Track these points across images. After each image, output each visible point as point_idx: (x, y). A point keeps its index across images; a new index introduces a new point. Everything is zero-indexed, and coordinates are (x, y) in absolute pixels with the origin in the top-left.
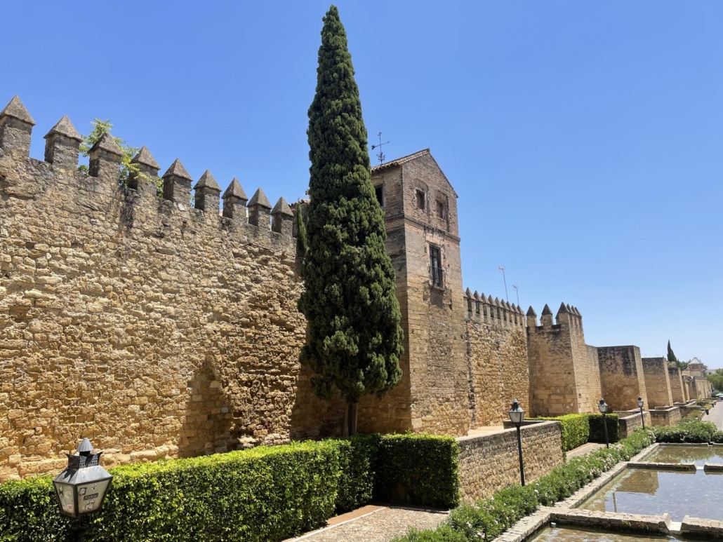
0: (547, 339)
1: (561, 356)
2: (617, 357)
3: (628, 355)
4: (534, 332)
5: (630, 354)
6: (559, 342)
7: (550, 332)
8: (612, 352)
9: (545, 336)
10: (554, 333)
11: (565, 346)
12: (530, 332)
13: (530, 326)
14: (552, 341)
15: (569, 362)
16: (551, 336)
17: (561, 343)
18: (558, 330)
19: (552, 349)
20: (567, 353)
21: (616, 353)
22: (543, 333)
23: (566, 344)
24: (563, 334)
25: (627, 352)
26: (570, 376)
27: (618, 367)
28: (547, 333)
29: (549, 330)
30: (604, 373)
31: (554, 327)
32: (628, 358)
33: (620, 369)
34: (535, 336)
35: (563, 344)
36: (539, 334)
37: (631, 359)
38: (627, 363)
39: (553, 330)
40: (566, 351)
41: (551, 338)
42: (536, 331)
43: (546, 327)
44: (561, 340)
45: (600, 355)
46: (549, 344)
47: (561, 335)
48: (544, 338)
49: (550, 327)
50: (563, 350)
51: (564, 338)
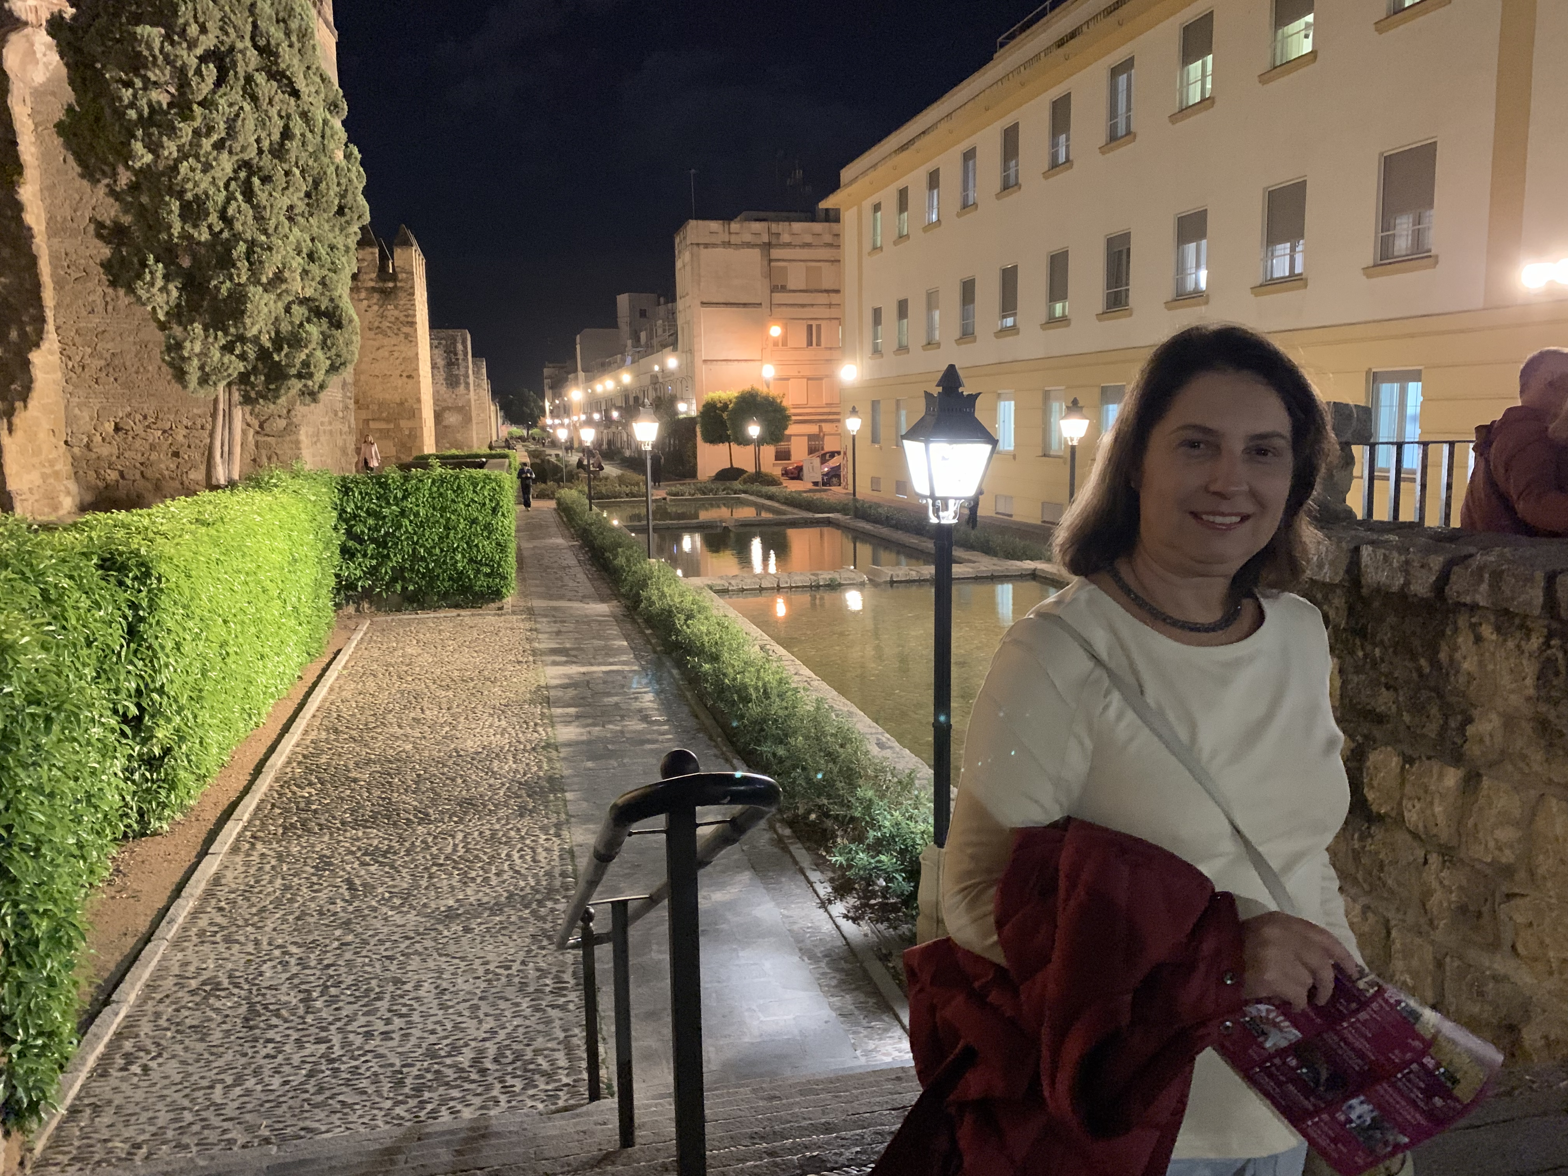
0: (365, 302)
1: (394, 340)
2: (435, 351)
3: (455, 348)
6: (391, 311)
7: (373, 288)
9: (363, 295)
10: (383, 292)
11: (402, 319)
14: (376, 308)
15: (410, 354)
16: (376, 295)
18: (391, 285)
19: (376, 324)
20: (407, 336)
21: (435, 342)
23: (407, 316)
24: (402, 294)
25: (455, 341)
26: (410, 381)
27: (436, 372)
28: (367, 289)
29: (372, 284)
31: (382, 277)
32: (456, 354)
33: (439, 376)
35: (401, 316)
37: (461, 357)
38: (453, 364)
39: (381, 284)
40: (406, 329)
41: (375, 301)
43: (367, 277)
44: (396, 308)
46: (369, 315)
47: (396, 297)
48: (362, 300)
49: (374, 275)
50: (399, 329)
51: (402, 303)
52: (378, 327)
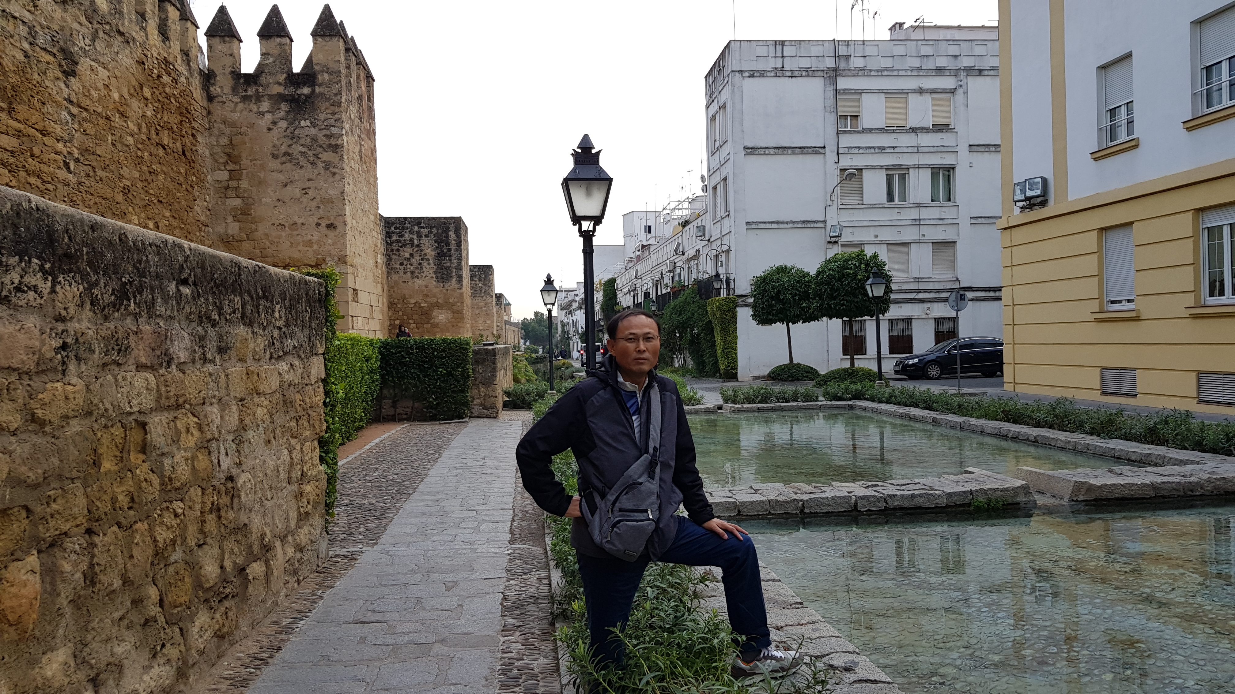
0: (269, 117)
1: (309, 171)
2: (424, 240)
3: (447, 237)
4: (227, 90)
5: (452, 235)
6: (307, 129)
7: (281, 98)
8: (416, 228)
9: (265, 106)
10: (294, 101)
11: (322, 140)
12: (215, 90)
13: (218, 71)
14: (283, 124)
15: (335, 193)
16: (284, 106)
17: (313, 131)
18: (306, 90)
19: (283, 149)
20: (328, 166)
21: (425, 231)
22: (259, 98)
23: (329, 137)
24: (323, 105)
25: (447, 230)
26: (331, 233)
27: (425, 264)
28: (271, 97)
29: (280, 89)
30: (395, 277)
31: (294, 80)
32: (448, 244)
33: (429, 269)
34: (229, 105)
35: (320, 136)
36: (245, 99)
37: (453, 247)
38: (445, 255)
39: (292, 89)
40: (326, 156)
41: (282, 113)
42: (234, 90)
43: (272, 80)
44: (313, 124)
45: (388, 235)
46: (275, 132)
47: (314, 109)
48: (261, 114)
49: (282, 78)
50: (316, 156)
51: (322, 116)
52: (286, 154)
